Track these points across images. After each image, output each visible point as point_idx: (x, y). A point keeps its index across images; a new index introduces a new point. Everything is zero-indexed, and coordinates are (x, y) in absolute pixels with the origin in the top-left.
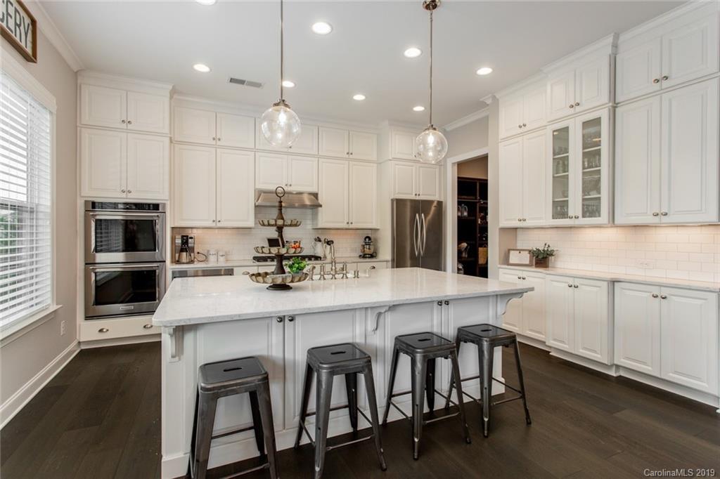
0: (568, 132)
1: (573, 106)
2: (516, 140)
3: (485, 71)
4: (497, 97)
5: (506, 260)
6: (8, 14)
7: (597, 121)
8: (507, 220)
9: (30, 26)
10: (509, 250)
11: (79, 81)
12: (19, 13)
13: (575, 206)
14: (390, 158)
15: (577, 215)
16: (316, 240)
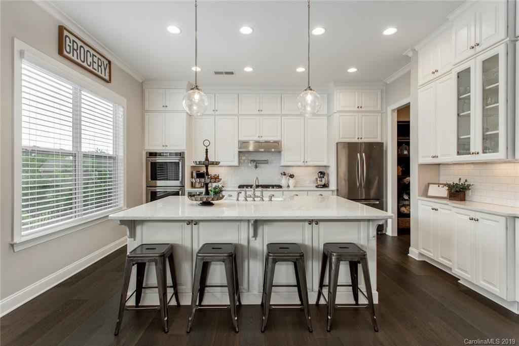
0: (470, 71)
1: (473, 48)
2: (430, 86)
3: (390, 31)
4: (416, 50)
5: (425, 193)
6: (93, 62)
7: (495, 58)
8: (423, 157)
9: (108, 65)
10: (429, 184)
11: (144, 87)
12: (101, 60)
13: (476, 143)
14: (335, 111)
15: (477, 151)
16: (282, 174)
